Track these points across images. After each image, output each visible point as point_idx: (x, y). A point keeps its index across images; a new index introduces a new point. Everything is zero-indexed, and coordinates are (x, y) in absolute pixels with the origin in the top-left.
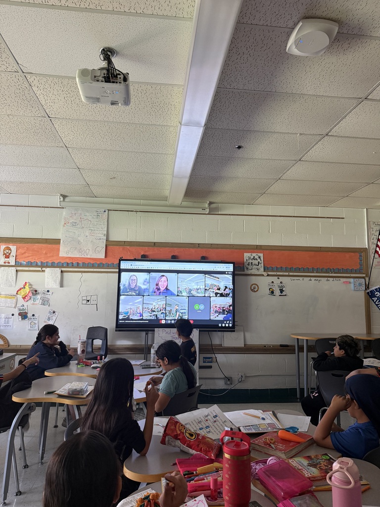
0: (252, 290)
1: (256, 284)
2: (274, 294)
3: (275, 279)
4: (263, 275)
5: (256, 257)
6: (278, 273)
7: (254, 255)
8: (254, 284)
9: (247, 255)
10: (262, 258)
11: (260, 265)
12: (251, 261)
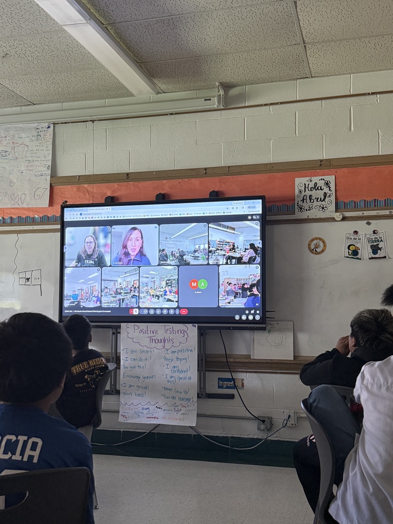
0: (312, 251)
1: (320, 239)
2: (359, 256)
3: (360, 226)
4: (333, 220)
5: (321, 184)
6: (366, 213)
7: (316, 179)
8: (316, 239)
9: (300, 182)
10: (332, 186)
11: (327, 199)
12: (308, 193)
